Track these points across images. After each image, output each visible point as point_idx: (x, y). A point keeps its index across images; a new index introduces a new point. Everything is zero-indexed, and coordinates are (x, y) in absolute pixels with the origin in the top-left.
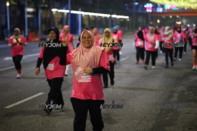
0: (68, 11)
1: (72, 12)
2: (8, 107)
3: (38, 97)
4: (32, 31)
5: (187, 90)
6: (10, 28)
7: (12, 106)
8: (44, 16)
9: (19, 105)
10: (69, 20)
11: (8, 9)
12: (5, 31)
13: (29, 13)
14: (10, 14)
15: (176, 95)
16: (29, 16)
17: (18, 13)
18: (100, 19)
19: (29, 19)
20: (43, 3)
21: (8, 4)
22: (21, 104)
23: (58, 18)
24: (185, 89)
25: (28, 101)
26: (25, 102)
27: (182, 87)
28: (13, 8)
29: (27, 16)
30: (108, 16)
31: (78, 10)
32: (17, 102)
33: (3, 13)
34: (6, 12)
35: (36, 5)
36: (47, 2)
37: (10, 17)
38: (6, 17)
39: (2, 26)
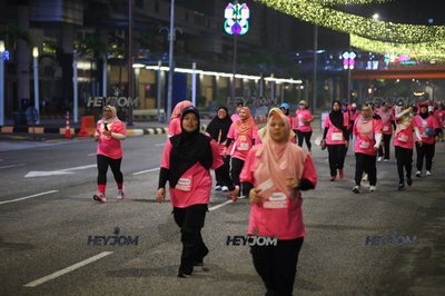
0: (168, 69)
1: (177, 70)
2: (32, 284)
3: (98, 261)
4: (87, 114)
5: (437, 248)
6: (41, 106)
7: (40, 281)
8: (115, 79)
9: (56, 279)
10: (170, 88)
11: (36, 64)
12: (28, 112)
13: (81, 72)
14: (40, 75)
15: (412, 258)
16: (81, 79)
17: (59, 73)
18: (238, 86)
19: (80, 84)
20: (113, 51)
21: (36, 53)
22: (61, 276)
23: (146, 85)
24: (431, 245)
25: (76, 270)
26: (70, 273)
27: (425, 240)
28: (47, 61)
29: (78, 79)
30: (257, 79)
31: (191, 68)
32: (51, 272)
33: (24, 72)
34: (32, 71)
35: (97, 54)
36: (123, 48)
37: (40, 82)
38: (32, 82)
39: (23, 100)
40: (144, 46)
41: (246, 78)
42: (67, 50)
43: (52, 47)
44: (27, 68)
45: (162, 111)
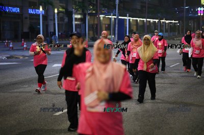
0: (115, 17)
1: (120, 17)
2: (57, 114)
6: (59, 35)
7: (61, 113)
8: (92, 22)
10: (117, 26)
11: (56, 16)
12: (53, 38)
13: (76, 19)
14: (58, 21)
16: (76, 22)
17: (66, 20)
18: (148, 24)
19: (76, 25)
20: (90, 9)
21: (56, 11)
23: (105, 24)
28: (61, 15)
29: (74, 23)
30: (157, 21)
31: (126, 16)
33: (51, 20)
34: (54, 19)
35: (83, 11)
36: (95, 8)
37: (58, 24)
38: (55, 24)
39: (51, 32)
40: (105, 7)
41: (152, 20)
42: (70, 9)
43: (63, 8)
44: (52, 18)
45: (113, 36)
